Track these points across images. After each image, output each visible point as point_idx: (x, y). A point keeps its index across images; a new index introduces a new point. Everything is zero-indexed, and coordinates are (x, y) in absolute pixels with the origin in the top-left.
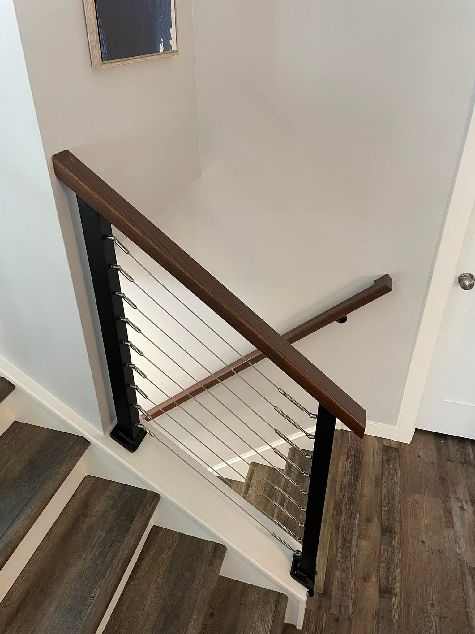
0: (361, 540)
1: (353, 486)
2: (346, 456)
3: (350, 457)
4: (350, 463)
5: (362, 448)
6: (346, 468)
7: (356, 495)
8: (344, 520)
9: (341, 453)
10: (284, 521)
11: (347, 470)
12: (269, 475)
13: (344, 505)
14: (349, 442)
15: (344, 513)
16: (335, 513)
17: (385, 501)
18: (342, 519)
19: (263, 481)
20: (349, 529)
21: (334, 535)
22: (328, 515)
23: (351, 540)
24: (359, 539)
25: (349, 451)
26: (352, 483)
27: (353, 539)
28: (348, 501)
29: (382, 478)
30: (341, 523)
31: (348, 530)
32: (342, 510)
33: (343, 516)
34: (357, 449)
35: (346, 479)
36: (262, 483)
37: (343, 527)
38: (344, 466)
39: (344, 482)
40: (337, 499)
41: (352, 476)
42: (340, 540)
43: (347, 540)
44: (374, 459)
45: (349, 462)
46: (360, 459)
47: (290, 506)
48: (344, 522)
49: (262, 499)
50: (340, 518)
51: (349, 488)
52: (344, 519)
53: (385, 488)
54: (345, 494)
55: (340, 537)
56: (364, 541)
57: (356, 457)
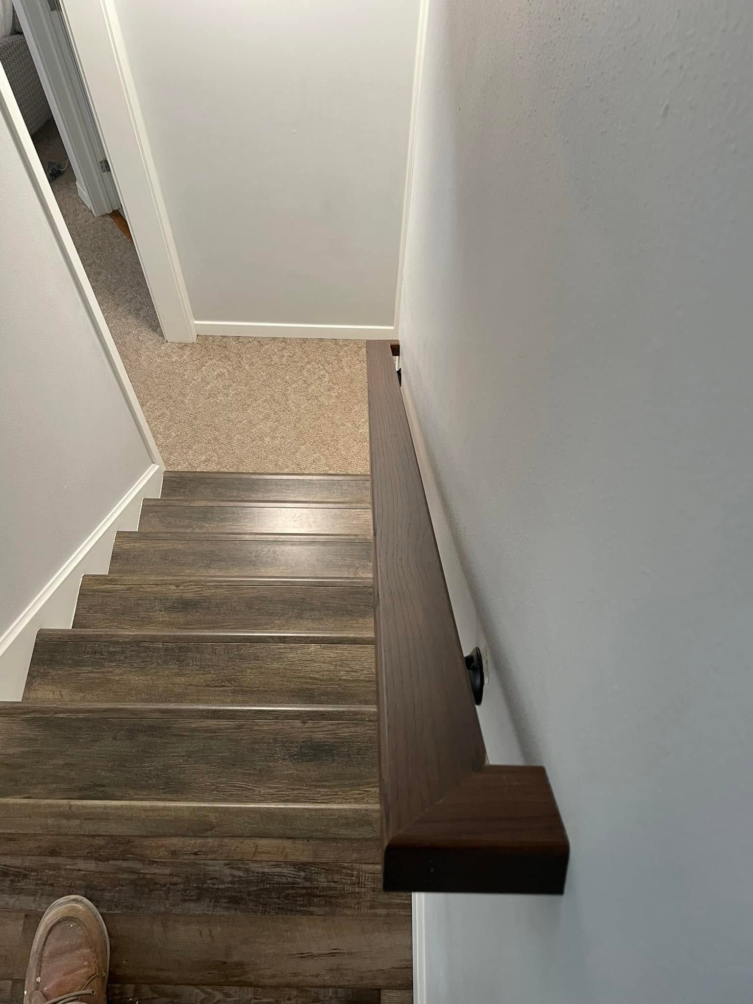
0: (22, 922)
1: (197, 888)
2: (304, 859)
3: (303, 874)
4: (280, 875)
5: (348, 912)
6: (261, 862)
7: (167, 899)
8: (80, 870)
9: (312, 842)
10: (168, 728)
11: (253, 866)
12: (368, 681)
13: (125, 864)
14: (364, 867)
15: (102, 866)
16: (101, 842)
17: (155, 996)
18: (81, 864)
19: (347, 671)
20: (52, 885)
21: (32, 844)
22: (88, 822)
23: (21, 891)
24: (26, 916)
25: (329, 869)
26: (205, 886)
27: (23, 897)
28: (141, 876)
29: (241, 986)
30: (69, 861)
31: (49, 882)
32: (111, 862)
33: (91, 866)
34: (343, 896)
35: (217, 867)
36: (340, 671)
37: (57, 867)
38: (265, 857)
39: (206, 859)
40: (147, 842)
41: (232, 882)
42: (18, 862)
43: (19, 882)
44: (312, 956)
45: (284, 871)
46: (300, 906)
47: (213, 734)
48: (73, 870)
49: (297, 680)
50: (86, 858)
51: (187, 877)
52: (82, 867)
53: (203, 996)
54: (164, 864)
55: (28, 862)
56: (21, 929)
57: (308, 894)
